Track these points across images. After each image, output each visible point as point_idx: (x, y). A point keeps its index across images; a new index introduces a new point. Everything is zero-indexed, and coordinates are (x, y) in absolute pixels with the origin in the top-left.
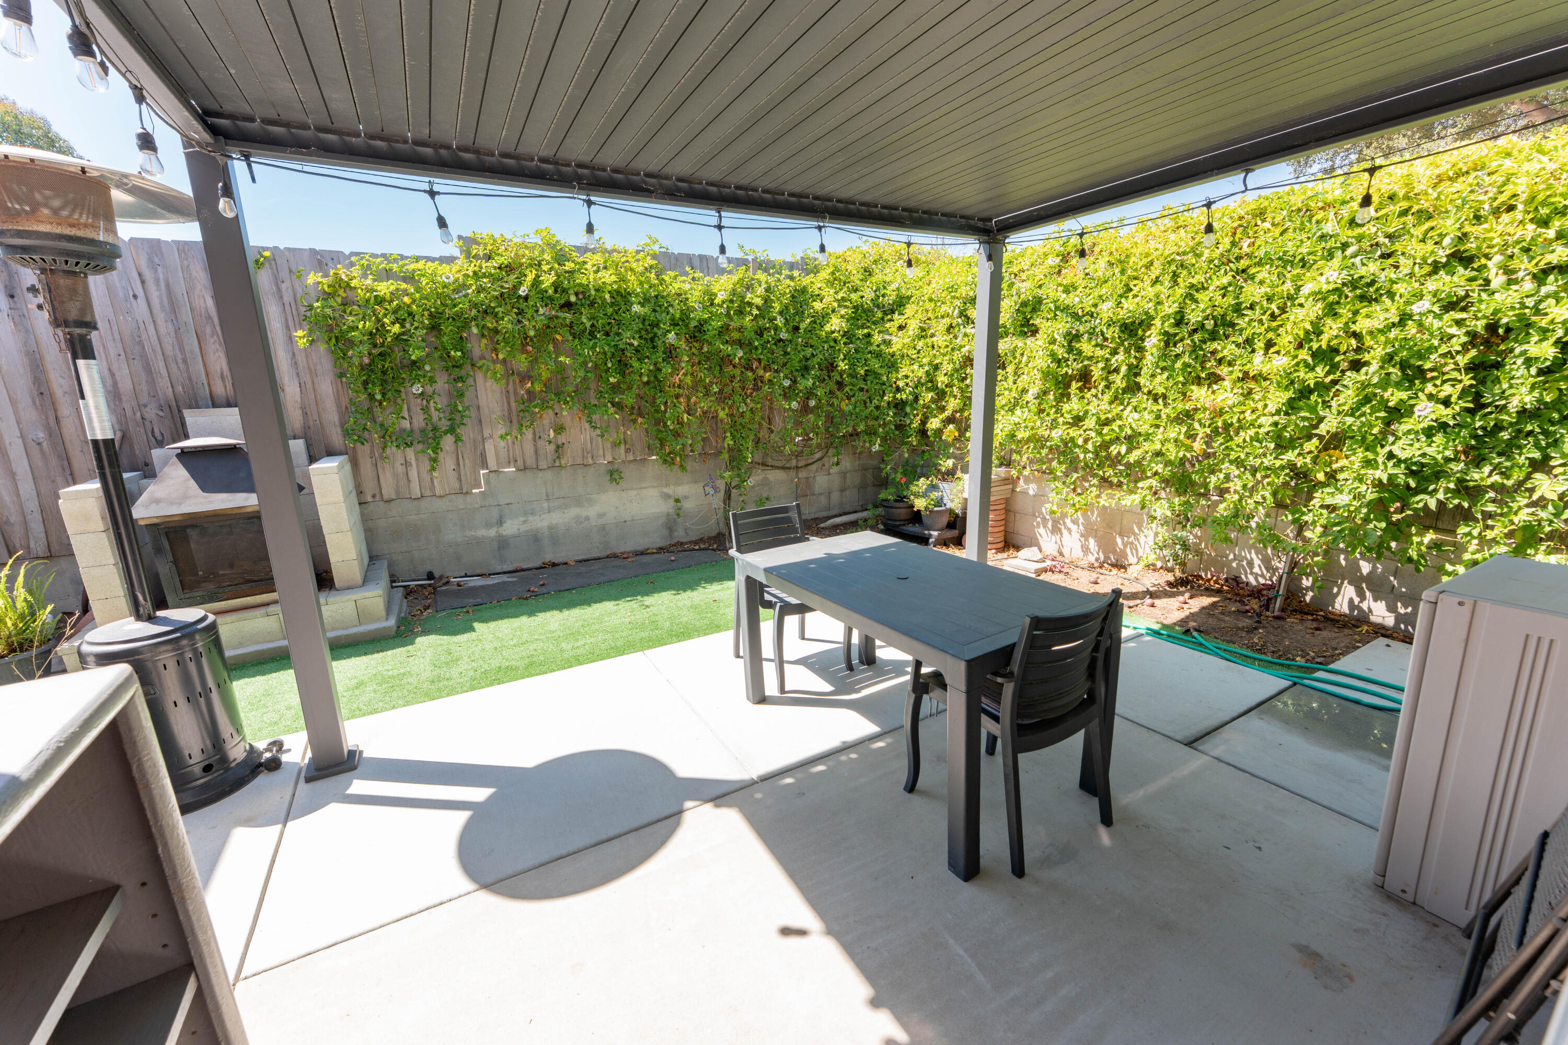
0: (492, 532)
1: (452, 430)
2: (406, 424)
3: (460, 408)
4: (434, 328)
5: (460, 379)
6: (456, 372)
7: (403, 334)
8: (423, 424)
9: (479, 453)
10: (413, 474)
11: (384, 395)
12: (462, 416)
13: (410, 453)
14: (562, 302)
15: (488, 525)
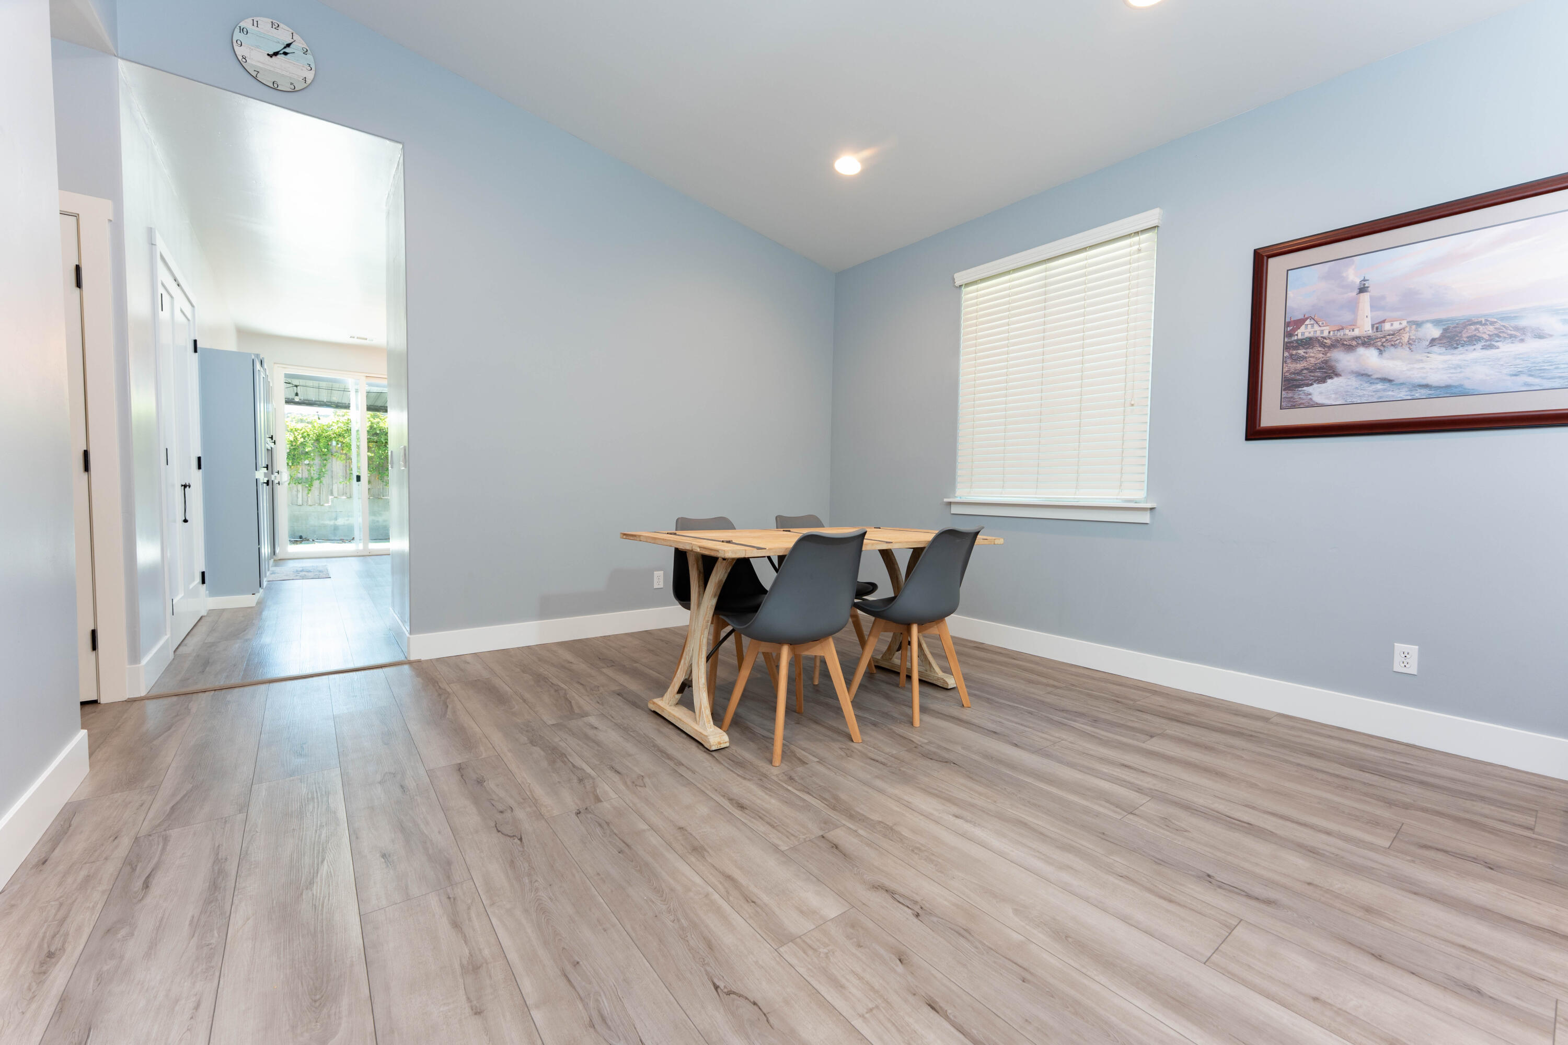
0: (332, 523)
1: (319, 479)
2: (300, 476)
3: (324, 471)
4: (317, 440)
5: (325, 460)
6: (324, 457)
7: (304, 442)
8: (307, 476)
9: (330, 489)
10: (300, 495)
11: (292, 463)
12: (324, 474)
13: (300, 486)
14: (373, 433)
15: (330, 520)
